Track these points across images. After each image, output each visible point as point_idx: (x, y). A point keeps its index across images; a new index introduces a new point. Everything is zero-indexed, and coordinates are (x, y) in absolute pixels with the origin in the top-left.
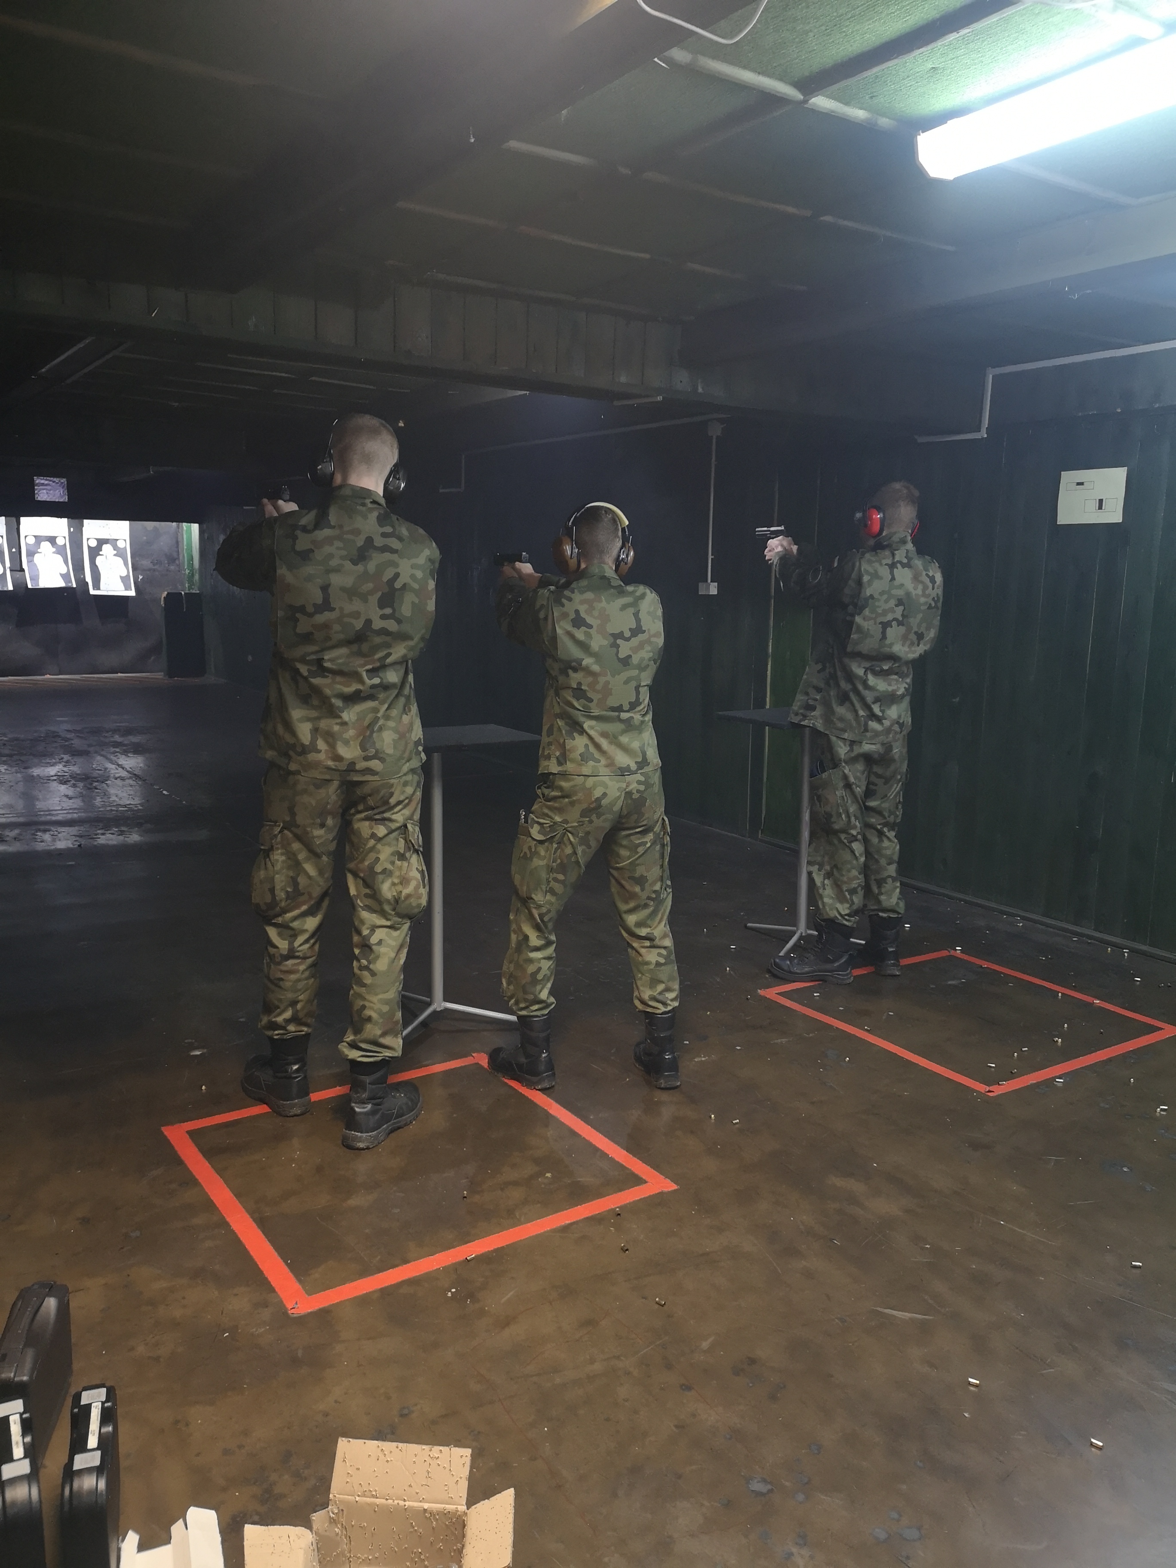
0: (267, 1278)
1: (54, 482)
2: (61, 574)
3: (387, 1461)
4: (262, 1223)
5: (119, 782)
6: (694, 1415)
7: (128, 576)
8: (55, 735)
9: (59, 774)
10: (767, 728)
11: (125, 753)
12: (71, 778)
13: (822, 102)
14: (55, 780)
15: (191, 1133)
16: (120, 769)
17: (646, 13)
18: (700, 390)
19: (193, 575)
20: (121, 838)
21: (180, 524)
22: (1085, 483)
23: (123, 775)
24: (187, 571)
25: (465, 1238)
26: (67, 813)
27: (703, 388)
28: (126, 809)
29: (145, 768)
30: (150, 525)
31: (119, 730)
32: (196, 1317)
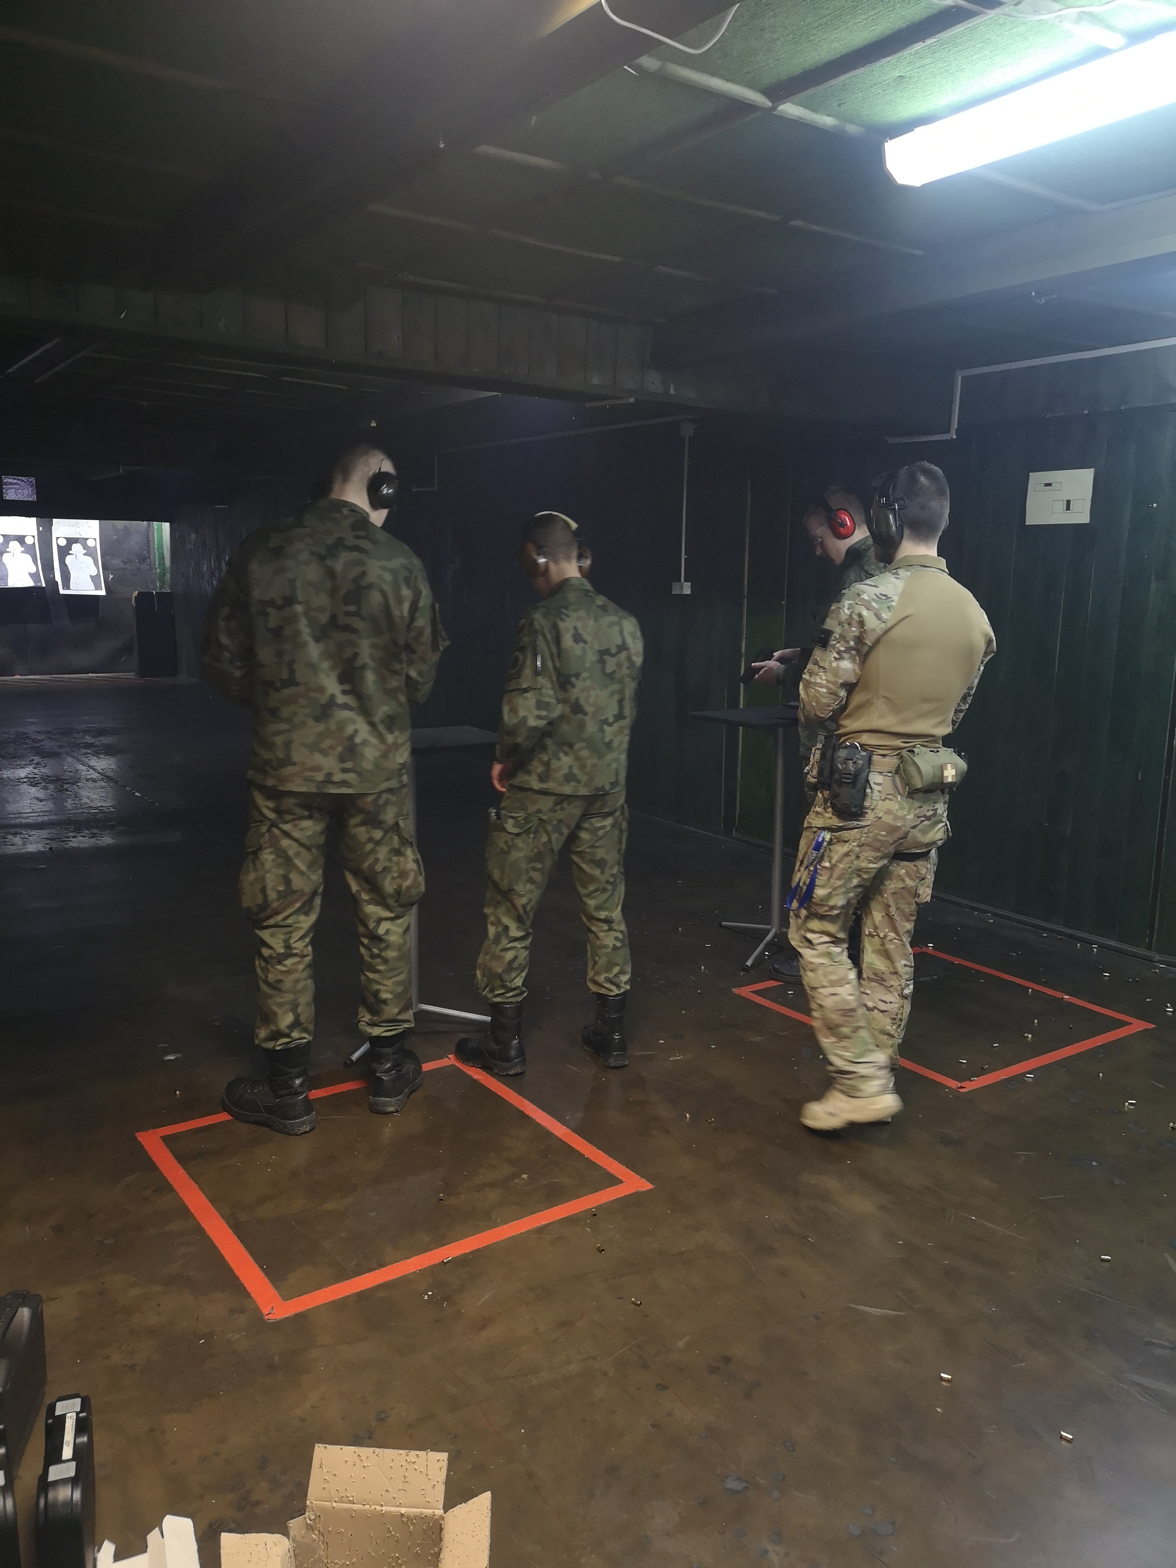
0: (243, 1285)
1: (23, 481)
2: (29, 573)
3: (364, 1467)
4: (238, 1228)
5: (90, 784)
6: (670, 1414)
7: (98, 575)
8: (23, 737)
9: (29, 776)
10: (741, 728)
11: (97, 754)
12: (41, 780)
13: (790, 109)
14: (25, 782)
15: (164, 1138)
16: (92, 771)
17: (613, 21)
18: (672, 392)
19: (164, 574)
20: (93, 840)
21: (151, 522)
22: (1053, 484)
23: (94, 777)
24: (158, 571)
25: (441, 1241)
26: (38, 816)
27: (674, 390)
29: (117, 769)
30: (120, 524)
31: (90, 731)
32: (171, 1324)
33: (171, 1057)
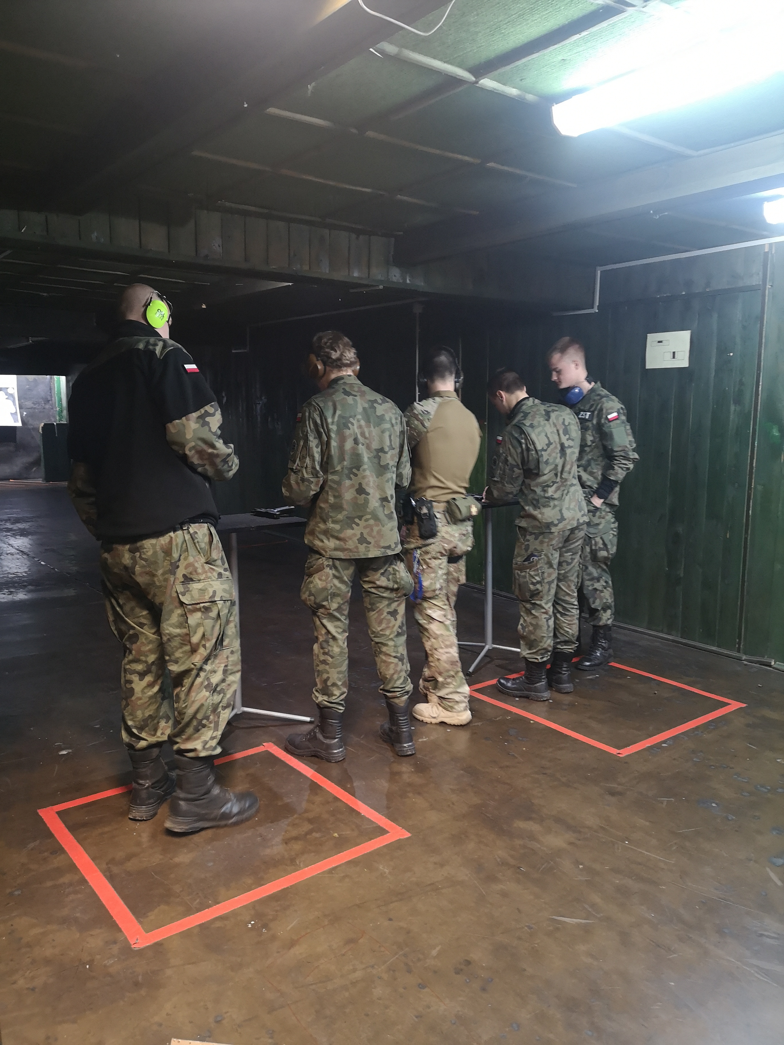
0: (115, 922)
5: (9, 556)
6: (428, 1007)
7: (16, 412)
11: (14, 535)
13: (487, 83)
15: (59, 813)
16: (10, 547)
19: (62, 411)
21: (52, 376)
22: (663, 341)
23: (13, 552)
24: (58, 409)
27: (410, 280)
28: (15, 576)
29: (29, 546)
30: (31, 377)
31: (10, 520)
32: (62, 955)
33: (64, 752)
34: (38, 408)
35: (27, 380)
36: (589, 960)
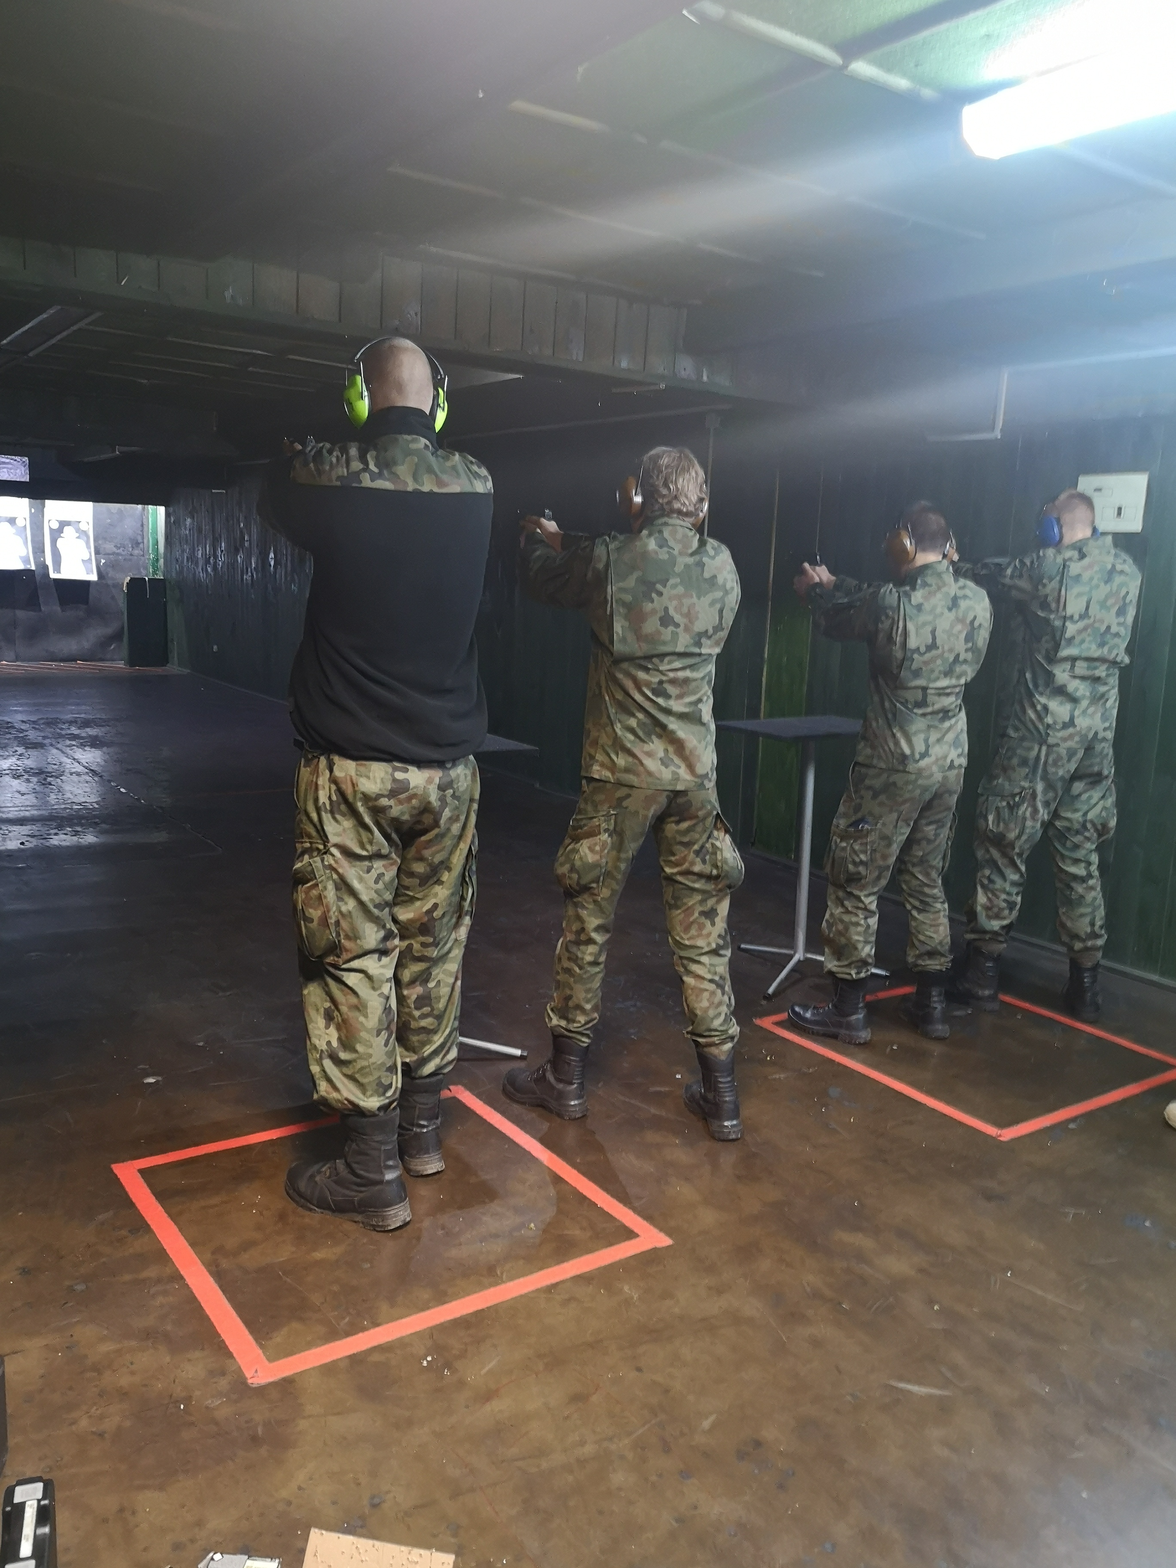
0: (225, 1343)
1: (15, 460)
2: (20, 556)
3: (362, 1561)
4: (219, 1275)
5: (74, 777)
6: (695, 1507)
7: (90, 559)
8: (9, 725)
9: (12, 768)
11: (82, 746)
12: (25, 773)
13: (862, 68)
14: (8, 774)
15: (141, 1171)
16: (76, 764)
18: (705, 378)
19: (157, 560)
20: (75, 838)
21: (146, 506)
22: (1103, 489)
23: (79, 771)
24: (152, 556)
25: (441, 1298)
26: (20, 810)
27: (708, 377)
28: (82, 807)
29: (103, 763)
30: (115, 507)
31: (76, 722)
32: (146, 1385)
33: (151, 1080)
34: (123, 553)
35: (109, 511)
36: (945, 1453)
